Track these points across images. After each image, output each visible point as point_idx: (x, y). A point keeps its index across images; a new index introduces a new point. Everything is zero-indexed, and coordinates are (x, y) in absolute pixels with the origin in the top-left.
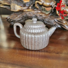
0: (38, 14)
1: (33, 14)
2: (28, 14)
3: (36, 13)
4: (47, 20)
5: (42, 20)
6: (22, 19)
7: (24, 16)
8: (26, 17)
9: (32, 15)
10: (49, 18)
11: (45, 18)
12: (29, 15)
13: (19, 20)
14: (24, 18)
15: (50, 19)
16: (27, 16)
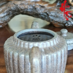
0: (38, 4)
1: (28, 4)
2: (19, 6)
3: (34, 3)
4: (53, 14)
5: (44, 14)
6: (7, 15)
7: (12, 8)
8: (15, 11)
9: (26, 7)
10: (56, 9)
11: (50, 10)
12: (22, 7)
13: (2, 17)
14: (11, 12)
15: (58, 13)
16: (18, 9)
